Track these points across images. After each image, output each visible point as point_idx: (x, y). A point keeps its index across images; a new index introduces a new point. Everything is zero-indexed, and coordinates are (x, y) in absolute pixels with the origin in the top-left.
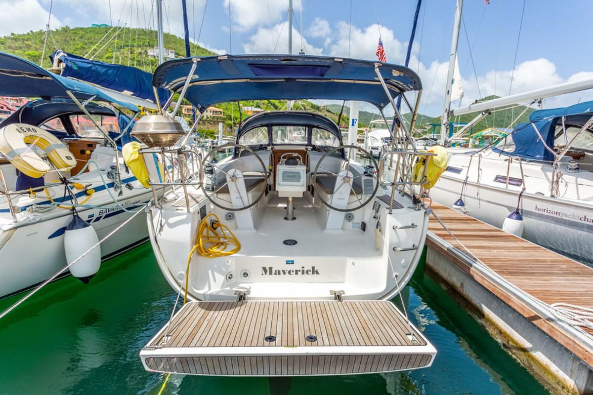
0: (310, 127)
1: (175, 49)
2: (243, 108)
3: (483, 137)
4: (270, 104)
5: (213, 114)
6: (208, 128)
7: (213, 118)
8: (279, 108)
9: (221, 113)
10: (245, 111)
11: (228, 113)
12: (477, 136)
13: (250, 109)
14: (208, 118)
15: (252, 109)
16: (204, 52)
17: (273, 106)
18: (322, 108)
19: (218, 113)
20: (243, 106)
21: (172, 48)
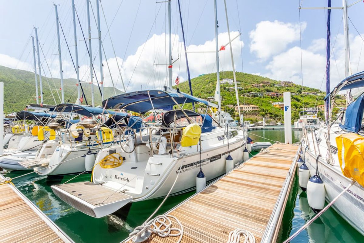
2: (272, 103)
4: (293, 99)
5: (252, 109)
6: (249, 117)
7: (252, 111)
8: (300, 101)
9: (257, 108)
10: (274, 105)
11: (262, 107)
13: (277, 103)
14: (249, 111)
15: (279, 103)
16: (250, 76)
17: (296, 100)
18: (341, 96)
19: (255, 108)
20: (273, 102)
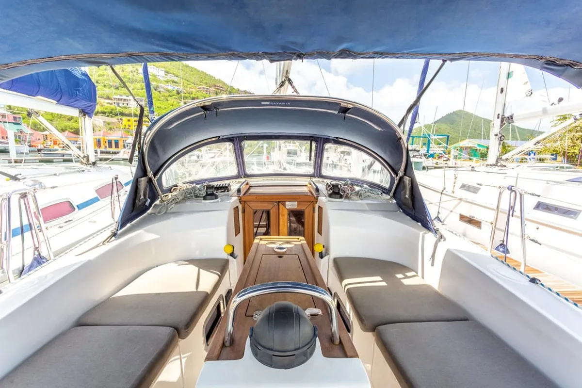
0: (320, 142)
1: (164, 68)
3: (461, 148)
12: (456, 147)
21: (162, 67)
